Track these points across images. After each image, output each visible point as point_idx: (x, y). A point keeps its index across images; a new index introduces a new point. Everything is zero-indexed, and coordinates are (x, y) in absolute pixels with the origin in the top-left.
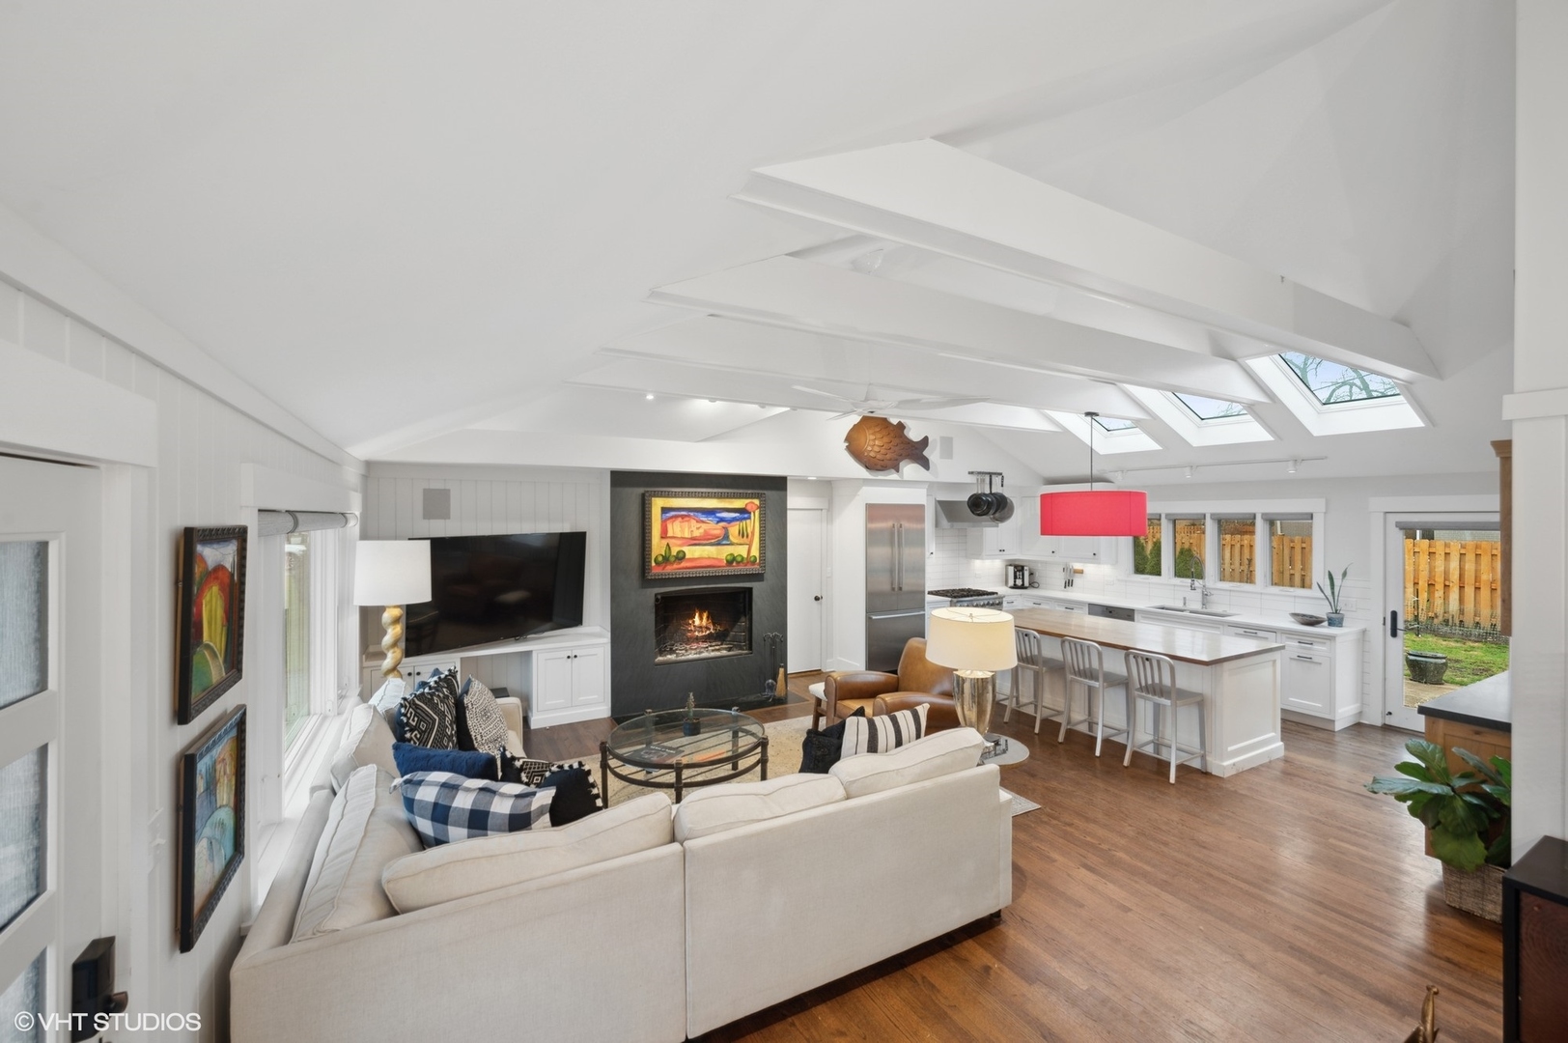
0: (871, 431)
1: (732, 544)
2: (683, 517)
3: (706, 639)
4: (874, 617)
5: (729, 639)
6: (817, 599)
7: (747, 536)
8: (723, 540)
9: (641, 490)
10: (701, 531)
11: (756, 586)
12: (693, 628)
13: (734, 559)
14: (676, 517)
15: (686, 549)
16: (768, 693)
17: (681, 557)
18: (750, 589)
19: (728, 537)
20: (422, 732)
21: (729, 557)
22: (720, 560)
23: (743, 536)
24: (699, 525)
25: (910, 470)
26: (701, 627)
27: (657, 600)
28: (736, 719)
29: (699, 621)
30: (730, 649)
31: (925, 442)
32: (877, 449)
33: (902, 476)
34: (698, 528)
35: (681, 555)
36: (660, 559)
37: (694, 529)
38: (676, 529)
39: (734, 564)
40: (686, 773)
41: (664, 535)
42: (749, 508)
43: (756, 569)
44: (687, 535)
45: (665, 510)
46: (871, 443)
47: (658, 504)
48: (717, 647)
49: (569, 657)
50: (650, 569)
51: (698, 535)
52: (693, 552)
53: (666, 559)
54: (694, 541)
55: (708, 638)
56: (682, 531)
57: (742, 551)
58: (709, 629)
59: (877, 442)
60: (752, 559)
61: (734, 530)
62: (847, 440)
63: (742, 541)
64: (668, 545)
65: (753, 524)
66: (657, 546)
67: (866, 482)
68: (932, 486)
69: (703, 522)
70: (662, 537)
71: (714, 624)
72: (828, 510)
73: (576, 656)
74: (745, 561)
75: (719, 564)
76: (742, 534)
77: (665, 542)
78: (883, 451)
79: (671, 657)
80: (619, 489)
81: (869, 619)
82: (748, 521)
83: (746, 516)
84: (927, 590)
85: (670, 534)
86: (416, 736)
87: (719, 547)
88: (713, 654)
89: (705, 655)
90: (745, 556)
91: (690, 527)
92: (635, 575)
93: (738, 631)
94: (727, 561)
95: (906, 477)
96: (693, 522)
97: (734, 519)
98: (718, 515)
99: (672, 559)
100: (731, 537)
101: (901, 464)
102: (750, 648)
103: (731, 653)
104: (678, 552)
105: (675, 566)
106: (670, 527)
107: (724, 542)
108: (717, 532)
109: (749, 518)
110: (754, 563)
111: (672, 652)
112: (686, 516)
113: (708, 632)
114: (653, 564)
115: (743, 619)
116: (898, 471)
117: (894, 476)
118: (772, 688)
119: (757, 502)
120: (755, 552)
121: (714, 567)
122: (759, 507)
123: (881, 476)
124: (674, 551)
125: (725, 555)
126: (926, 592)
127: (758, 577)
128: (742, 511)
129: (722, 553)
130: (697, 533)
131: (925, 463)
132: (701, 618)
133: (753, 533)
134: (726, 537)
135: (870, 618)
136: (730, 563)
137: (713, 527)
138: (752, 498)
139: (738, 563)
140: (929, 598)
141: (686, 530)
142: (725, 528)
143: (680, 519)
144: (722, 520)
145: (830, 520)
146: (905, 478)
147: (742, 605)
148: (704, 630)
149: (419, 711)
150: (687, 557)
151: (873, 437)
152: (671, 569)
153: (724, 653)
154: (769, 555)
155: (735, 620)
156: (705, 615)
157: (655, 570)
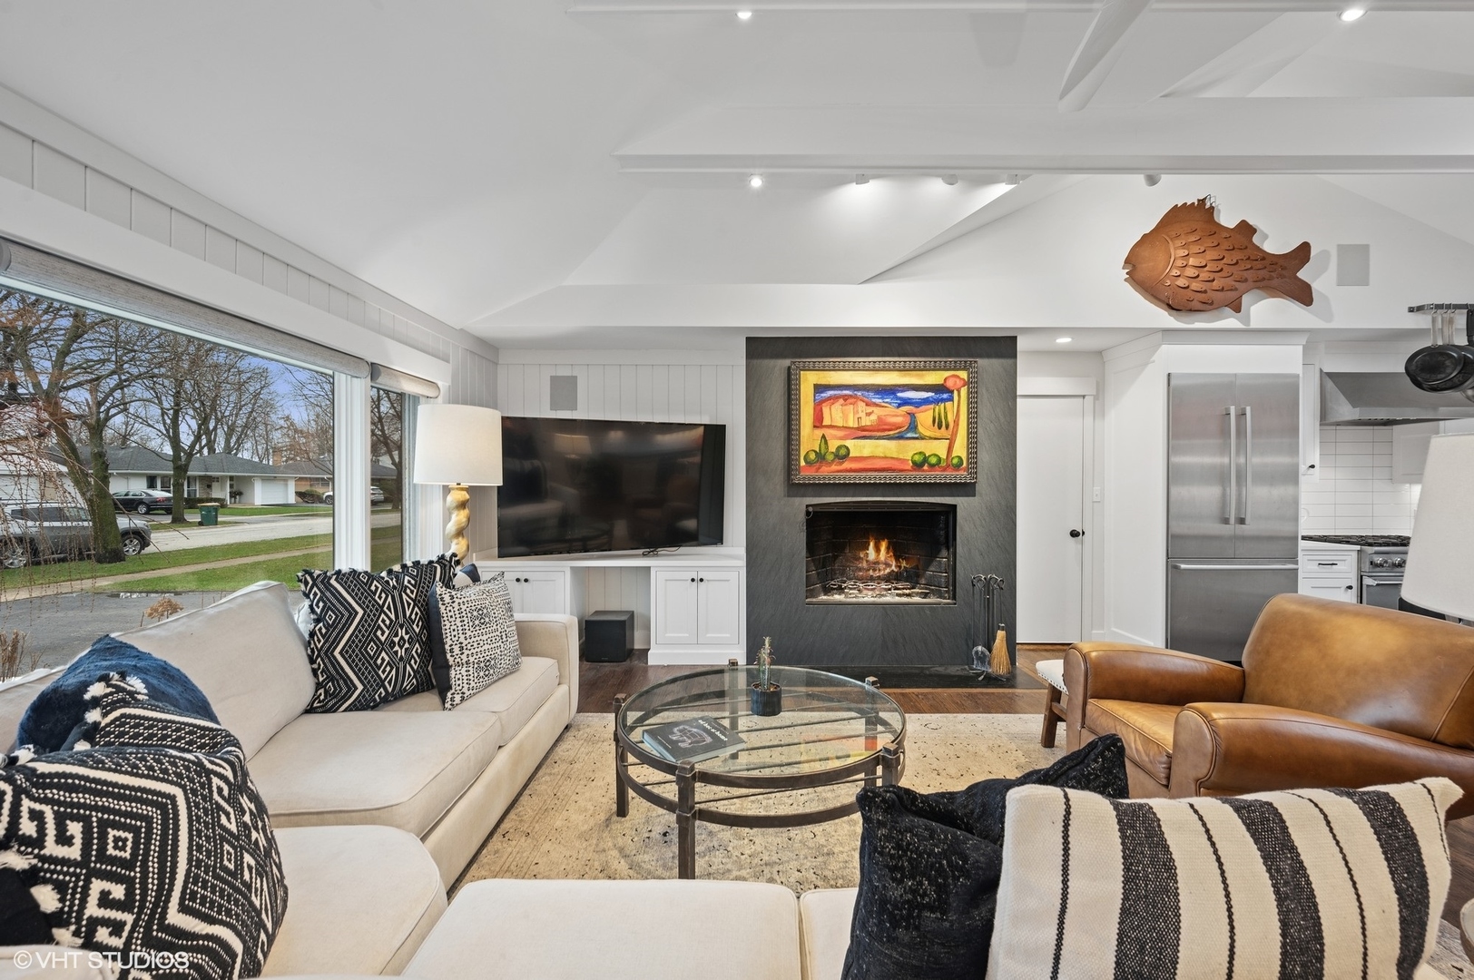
0: (1179, 243)
1: (922, 438)
2: (846, 398)
3: (887, 579)
4: (1183, 566)
5: (923, 581)
6: (1074, 534)
7: (947, 427)
8: (908, 431)
9: (787, 362)
10: (873, 417)
11: (961, 502)
12: (865, 565)
13: (925, 460)
14: (836, 398)
15: (849, 443)
16: (978, 667)
17: (842, 455)
18: (954, 507)
19: (916, 427)
20: (328, 627)
21: (917, 458)
22: (904, 461)
23: (940, 427)
24: (869, 409)
25: (1265, 310)
26: (877, 563)
27: (808, 513)
28: (873, 698)
29: (877, 554)
30: (925, 595)
31: (1303, 252)
32: (1191, 272)
33: (1247, 320)
34: (868, 414)
35: (843, 452)
36: (812, 456)
37: (862, 415)
38: (836, 414)
39: (926, 467)
40: (703, 792)
41: (818, 422)
42: (950, 384)
43: (962, 476)
44: (852, 423)
45: (819, 388)
46: (1180, 263)
47: (809, 380)
48: (908, 591)
49: (693, 580)
50: (799, 470)
51: (868, 424)
52: (860, 448)
53: (821, 457)
54: (863, 433)
55: (892, 578)
56: (845, 417)
57: (940, 448)
58: (890, 566)
59: (1192, 261)
60: (955, 461)
61: (925, 417)
62: (1127, 261)
63: (938, 433)
64: (824, 437)
65: (957, 409)
66: (809, 439)
67: (1168, 333)
68: (1313, 341)
69: (877, 405)
70: (815, 427)
71: (897, 558)
72: (1096, 398)
73: (701, 580)
74: (943, 464)
75: (902, 467)
76: (938, 423)
77: (819, 433)
78: (1204, 275)
79: (838, 597)
80: (756, 362)
81: (1172, 569)
82: (948, 404)
83: (945, 396)
84: (1303, 532)
85: (827, 421)
86: (320, 629)
87: (901, 442)
88: (897, 599)
89: (888, 599)
90: (943, 456)
91: (856, 412)
92: (779, 478)
93: (936, 570)
94: (914, 463)
95: (1255, 323)
96: (861, 405)
97: (926, 401)
98: (899, 395)
99: (830, 457)
100: (920, 427)
101: (1246, 299)
102: (954, 598)
103: (924, 600)
104: (839, 448)
105: (834, 467)
106: (826, 410)
107: (909, 435)
108: (899, 420)
109: (951, 399)
110: (958, 467)
111: (840, 590)
112: (851, 396)
113: (888, 570)
114: (803, 463)
115: (944, 553)
116: (1237, 309)
117: (1230, 322)
118: (982, 659)
119: (963, 375)
120: (960, 450)
121: (894, 470)
122: (967, 383)
123: (1199, 323)
124: (833, 445)
125: (911, 454)
126: (1300, 538)
127: (967, 489)
128: (939, 389)
129: (907, 451)
130: (866, 422)
131: (1303, 295)
132: (878, 550)
133: (956, 422)
134: (913, 426)
135: (1176, 568)
136: (918, 466)
137: (894, 414)
138: (955, 369)
139: (932, 466)
140: (1302, 544)
141: (851, 416)
142: (912, 415)
143: (841, 401)
144: (906, 402)
145: (1099, 411)
146: (1253, 325)
147: (942, 533)
148: (882, 566)
149: (328, 594)
150: (851, 455)
151: (1183, 252)
152: (829, 472)
153: (917, 599)
154: (984, 457)
155: (933, 554)
156: (884, 545)
157: (805, 473)
